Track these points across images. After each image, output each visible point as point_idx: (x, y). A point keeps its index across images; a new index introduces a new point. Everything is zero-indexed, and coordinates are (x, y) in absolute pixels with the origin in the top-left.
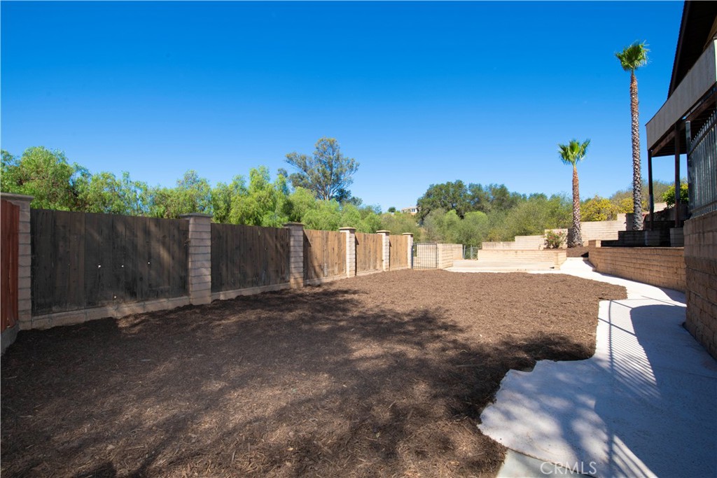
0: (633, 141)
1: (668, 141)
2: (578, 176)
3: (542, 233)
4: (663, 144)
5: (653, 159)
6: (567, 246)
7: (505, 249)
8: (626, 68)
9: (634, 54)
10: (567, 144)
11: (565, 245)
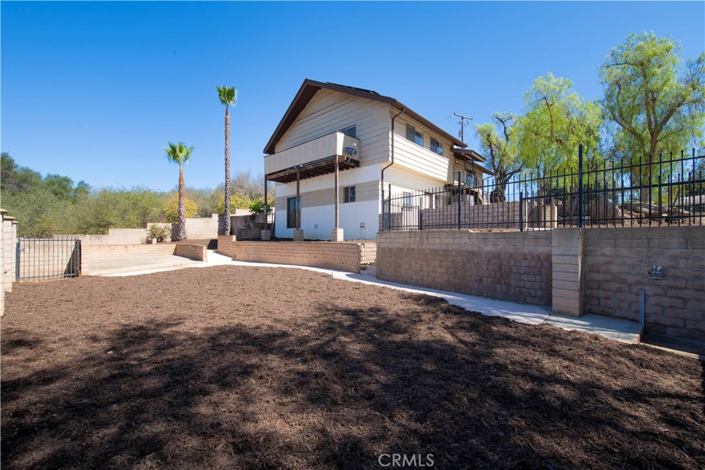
0: (226, 160)
1: (287, 174)
2: (184, 176)
3: (145, 226)
4: (281, 174)
5: (268, 181)
6: (170, 239)
7: (94, 243)
8: (223, 102)
9: (230, 94)
10: (176, 144)
11: (169, 239)
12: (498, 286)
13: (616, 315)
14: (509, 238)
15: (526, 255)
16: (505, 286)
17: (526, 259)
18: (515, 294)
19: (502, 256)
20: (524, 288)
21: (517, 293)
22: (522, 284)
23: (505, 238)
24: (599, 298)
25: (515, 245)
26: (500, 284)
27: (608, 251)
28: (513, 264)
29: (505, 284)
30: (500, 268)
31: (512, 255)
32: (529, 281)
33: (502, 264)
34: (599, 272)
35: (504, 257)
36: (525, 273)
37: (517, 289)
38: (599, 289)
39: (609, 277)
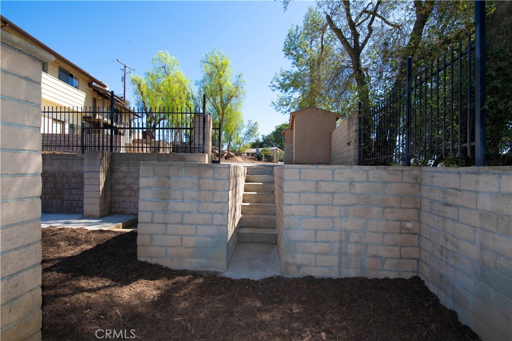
12: (54, 201)
13: (128, 212)
14: (62, 159)
15: (75, 173)
16: (60, 201)
17: (75, 177)
18: (67, 206)
19: (57, 175)
20: (74, 200)
21: (68, 205)
22: (72, 197)
23: (59, 159)
24: (119, 202)
25: (67, 165)
26: (55, 199)
27: (124, 169)
28: (65, 181)
29: (59, 199)
30: (56, 186)
31: (64, 173)
32: (77, 195)
33: (57, 182)
34: (120, 184)
35: (59, 176)
36: (74, 189)
37: (68, 202)
38: (120, 196)
39: (125, 187)
